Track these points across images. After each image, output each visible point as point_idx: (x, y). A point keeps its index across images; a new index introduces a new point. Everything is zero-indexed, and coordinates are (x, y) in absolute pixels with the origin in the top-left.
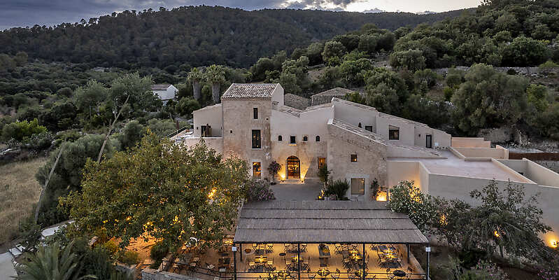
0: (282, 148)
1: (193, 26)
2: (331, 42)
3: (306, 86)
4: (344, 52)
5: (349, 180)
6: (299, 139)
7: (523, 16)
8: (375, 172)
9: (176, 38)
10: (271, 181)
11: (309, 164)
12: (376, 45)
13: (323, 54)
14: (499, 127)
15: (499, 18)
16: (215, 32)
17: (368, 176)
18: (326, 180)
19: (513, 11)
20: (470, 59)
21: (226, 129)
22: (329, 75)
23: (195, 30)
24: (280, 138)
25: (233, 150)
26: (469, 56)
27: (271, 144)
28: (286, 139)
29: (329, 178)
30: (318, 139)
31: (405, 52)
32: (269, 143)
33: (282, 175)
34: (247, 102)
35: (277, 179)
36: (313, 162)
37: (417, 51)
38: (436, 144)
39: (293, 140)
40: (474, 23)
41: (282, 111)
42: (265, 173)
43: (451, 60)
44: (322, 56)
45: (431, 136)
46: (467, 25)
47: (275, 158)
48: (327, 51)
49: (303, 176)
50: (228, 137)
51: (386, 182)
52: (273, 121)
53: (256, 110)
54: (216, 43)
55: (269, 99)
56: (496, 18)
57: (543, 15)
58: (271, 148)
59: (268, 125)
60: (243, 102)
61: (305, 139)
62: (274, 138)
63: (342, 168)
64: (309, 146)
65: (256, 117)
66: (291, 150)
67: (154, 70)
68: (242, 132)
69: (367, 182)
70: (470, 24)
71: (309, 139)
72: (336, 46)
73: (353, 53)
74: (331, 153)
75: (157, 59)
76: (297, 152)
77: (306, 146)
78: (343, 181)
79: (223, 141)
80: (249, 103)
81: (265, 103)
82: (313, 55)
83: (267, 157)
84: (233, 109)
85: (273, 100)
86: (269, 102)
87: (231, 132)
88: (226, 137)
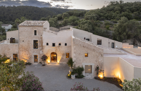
0: (48, 49)
1: (23, 11)
2: (65, 13)
3: (57, 25)
4: (69, 16)
5: (84, 66)
6: (57, 45)
7: (122, 7)
8: (98, 62)
9: (18, 14)
10: (43, 64)
11: (62, 56)
12: (79, 14)
13: (62, 16)
14: (129, 39)
15: (115, 8)
16: (30, 13)
17: (94, 64)
18: (72, 66)
19: (119, 6)
20: (110, 18)
21: (20, 40)
22: (65, 22)
23: (24, 12)
24: (47, 44)
25: (24, 49)
26: (109, 17)
27: (43, 47)
28: (50, 44)
29: (73, 65)
30: (66, 44)
31: (90, 15)
32: (42, 46)
33: (48, 61)
34: (31, 28)
35: (46, 63)
36: (63, 55)
37: (94, 15)
38: (116, 47)
39: (54, 45)
40: (108, 9)
41: (49, 32)
42: (40, 60)
43: (104, 18)
44: (62, 17)
45: (114, 43)
46: (106, 10)
47: (45, 53)
48: (64, 16)
49: (58, 61)
50: (21, 43)
51: (103, 67)
52: (44, 36)
53: (35, 31)
54: (30, 15)
55: (42, 26)
56: (114, 8)
57: (128, 7)
58: (43, 49)
59: (42, 38)
60: (29, 27)
61: (60, 44)
62: (44, 44)
63: (80, 60)
64: (62, 48)
65: (35, 34)
66: (53, 50)
67: (11, 22)
68: (29, 41)
69: (93, 67)
70: (107, 9)
71: (62, 45)
72: (67, 14)
73: (72, 16)
74: (75, 53)
75: (12, 19)
76: (56, 50)
77: (60, 48)
78: (81, 67)
79: (19, 46)
80: (32, 28)
81: (40, 28)
82: (59, 17)
83: (41, 53)
84: (24, 31)
85: (44, 27)
86: (42, 28)
87: (23, 41)
88: (20, 44)
